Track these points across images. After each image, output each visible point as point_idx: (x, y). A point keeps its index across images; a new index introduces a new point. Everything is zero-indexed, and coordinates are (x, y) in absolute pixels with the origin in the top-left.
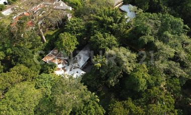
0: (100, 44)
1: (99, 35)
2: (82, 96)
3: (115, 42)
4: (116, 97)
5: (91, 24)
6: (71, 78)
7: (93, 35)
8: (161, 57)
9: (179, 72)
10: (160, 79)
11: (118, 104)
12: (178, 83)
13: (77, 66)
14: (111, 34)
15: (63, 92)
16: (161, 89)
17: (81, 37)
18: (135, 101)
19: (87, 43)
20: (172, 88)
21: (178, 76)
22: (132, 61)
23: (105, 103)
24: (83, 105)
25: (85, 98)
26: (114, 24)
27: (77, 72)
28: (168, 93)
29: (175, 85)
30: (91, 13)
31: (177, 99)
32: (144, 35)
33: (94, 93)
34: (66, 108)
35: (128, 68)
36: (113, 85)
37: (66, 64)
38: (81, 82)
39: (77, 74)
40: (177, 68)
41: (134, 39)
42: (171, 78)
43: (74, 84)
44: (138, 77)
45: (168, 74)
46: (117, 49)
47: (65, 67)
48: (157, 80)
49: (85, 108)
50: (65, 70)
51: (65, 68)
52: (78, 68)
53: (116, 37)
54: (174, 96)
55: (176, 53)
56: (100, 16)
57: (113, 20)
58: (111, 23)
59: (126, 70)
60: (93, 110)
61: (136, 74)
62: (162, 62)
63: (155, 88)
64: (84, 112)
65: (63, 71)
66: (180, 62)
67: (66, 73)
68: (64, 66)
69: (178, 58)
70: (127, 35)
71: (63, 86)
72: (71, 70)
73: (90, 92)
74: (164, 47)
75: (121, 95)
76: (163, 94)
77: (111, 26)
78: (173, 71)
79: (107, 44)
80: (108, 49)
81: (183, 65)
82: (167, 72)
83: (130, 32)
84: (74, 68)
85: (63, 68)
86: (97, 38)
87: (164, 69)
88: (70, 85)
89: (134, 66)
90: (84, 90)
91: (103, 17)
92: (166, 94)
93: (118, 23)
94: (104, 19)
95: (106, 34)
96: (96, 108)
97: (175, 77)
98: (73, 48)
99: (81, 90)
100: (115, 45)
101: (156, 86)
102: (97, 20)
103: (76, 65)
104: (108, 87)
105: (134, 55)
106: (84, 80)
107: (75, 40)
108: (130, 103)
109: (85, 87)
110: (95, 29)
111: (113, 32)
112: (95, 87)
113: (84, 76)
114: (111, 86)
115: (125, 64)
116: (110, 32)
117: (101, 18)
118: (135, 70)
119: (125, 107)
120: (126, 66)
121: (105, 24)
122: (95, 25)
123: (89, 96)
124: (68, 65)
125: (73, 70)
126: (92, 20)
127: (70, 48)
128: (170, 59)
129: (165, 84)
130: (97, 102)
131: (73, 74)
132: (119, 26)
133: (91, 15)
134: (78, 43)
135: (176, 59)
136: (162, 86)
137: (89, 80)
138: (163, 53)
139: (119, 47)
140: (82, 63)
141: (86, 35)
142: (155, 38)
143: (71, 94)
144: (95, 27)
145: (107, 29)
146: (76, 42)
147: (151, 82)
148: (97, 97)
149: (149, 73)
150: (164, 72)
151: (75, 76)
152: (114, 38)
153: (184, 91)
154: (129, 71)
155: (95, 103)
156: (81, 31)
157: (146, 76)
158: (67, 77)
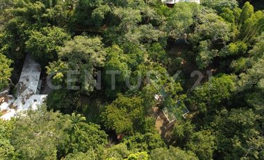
0: (45, 47)
1: (36, 35)
2: (59, 126)
3: (64, 34)
4: (103, 102)
5: (14, 25)
6: (30, 112)
7: (28, 39)
8: (128, 27)
9: (156, 34)
10: (140, 53)
11: (109, 107)
12: (160, 47)
13: (29, 93)
14: (51, 26)
15: (31, 137)
16: (147, 64)
17: (9, 49)
18: (126, 92)
19: (25, 54)
20: (156, 56)
21: (156, 39)
22: (99, 48)
23: (93, 116)
24: (68, 136)
25: (66, 126)
26: (48, 10)
27: (35, 101)
28: (156, 63)
29: (158, 51)
30: (4, 8)
31: (167, 66)
32: (95, 7)
33: (73, 114)
34: (48, 153)
35: (99, 60)
36: (92, 90)
37: (11, 98)
38: (48, 110)
39: (35, 103)
40: (151, 30)
41: (86, 18)
42: (151, 46)
43: (41, 117)
44: (115, 64)
45: (146, 42)
46: (71, 42)
47: (12, 103)
48: (138, 55)
49: (73, 137)
50: (16, 108)
51: (14, 105)
52: (33, 94)
53: (62, 27)
54: (163, 64)
55: (142, 14)
56: (22, 7)
57: (43, 6)
58: (43, 11)
59: (98, 64)
60: (84, 134)
61: (112, 61)
62: (133, 32)
63: (140, 66)
64: (74, 143)
65: (13, 110)
66: (150, 22)
67: (19, 111)
68: (10, 103)
69: (147, 18)
70: (74, 17)
71: (26, 129)
72: (24, 103)
73: (68, 115)
74: (126, 12)
75: (108, 95)
76: (152, 68)
77: (45, 15)
78: (148, 36)
79: (54, 42)
80: (60, 47)
81: (156, 24)
82: (144, 41)
83: (76, 12)
84: (27, 99)
85: (11, 106)
86: (35, 40)
87: (139, 39)
88: (35, 122)
89: (104, 53)
90: (58, 117)
91: (25, 6)
92: (155, 66)
93: (53, 6)
94: (28, 9)
95: (44, 28)
96: (86, 130)
97: (154, 42)
98: (8, 71)
99: (54, 120)
100: (65, 38)
101: (139, 63)
102: (20, 14)
103: (27, 92)
104: (86, 95)
105: (98, 40)
106: (51, 105)
107: (4, 58)
108: (122, 99)
109: (58, 113)
110: (25, 28)
111: (53, 22)
112: (71, 105)
113: (47, 101)
114: (90, 92)
115: (93, 57)
116: (49, 24)
117: (24, 10)
118: (108, 57)
119: (118, 106)
120: (95, 59)
121: (34, 16)
122: (22, 23)
123: (68, 121)
124: (16, 98)
125: (27, 101)
126: (11, 17)
127: (4, 74)
128: (139, 24)
129: (147, 55)
130: (83, 121)
131: (30, 107)
132: (57, 9)
133: (7, 10)
134: (11, 61)
135: (145, 20)
136: (146, 60)
137: (57, 102)
138: (128, 20)
139: (72, 37)
140: (33, 85)
141: (17, 43)
142: (110, 5)
143: (43, 133)
144: (23, 25)
145: (42, 21)
146: (6, 61)
147: (132, 61)
148: (80, 115)
149: (126, 53)
150: (140, 43)
151: (34, 108)
152: (59, 30)
153: (170, 52)
154: (102, 63)
155: (82, 123)
156: (5, 42)
157: (123, 58)
158: (25, 115)
